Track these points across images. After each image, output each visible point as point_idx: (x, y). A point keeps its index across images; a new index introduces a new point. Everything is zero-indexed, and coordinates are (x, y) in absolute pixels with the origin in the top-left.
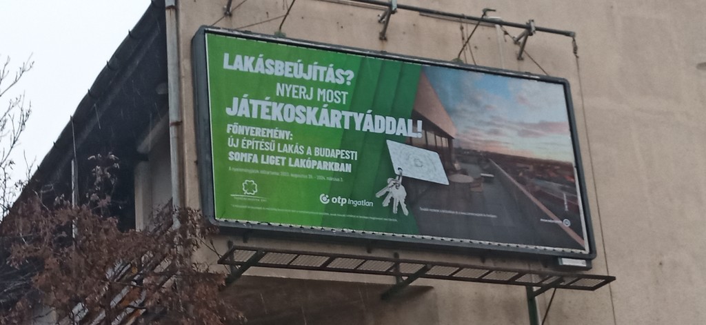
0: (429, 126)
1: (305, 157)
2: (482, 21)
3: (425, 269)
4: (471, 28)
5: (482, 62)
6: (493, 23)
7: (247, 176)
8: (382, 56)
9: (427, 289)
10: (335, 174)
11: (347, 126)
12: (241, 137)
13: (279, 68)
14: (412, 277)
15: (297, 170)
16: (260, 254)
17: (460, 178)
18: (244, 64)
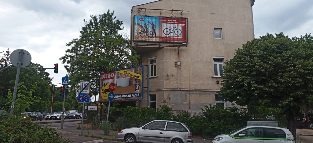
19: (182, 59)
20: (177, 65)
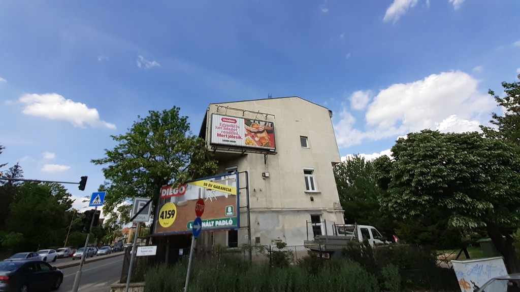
4: (257, 114)
19: (271, 170)
20: (265, 176)
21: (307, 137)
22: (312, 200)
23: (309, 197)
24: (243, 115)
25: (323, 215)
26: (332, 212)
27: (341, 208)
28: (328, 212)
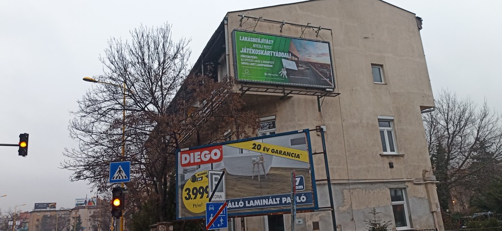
0: (293, 55)
1: (261, 63)
2: (306, 27)
3: (291, 92)
4: (304, 28)
5: (307, 38)
6: (310, 27)
7: (245, 68)
8: (281, 36)
9: (291, 97)
10: (269, 68)
11: (271, 55)
12: (244, 58)
13: (254, 40)
14: (288, 94)
15: (259, 67)
16: (249, 88)
17: (300, 68)
18: (245, 39)
19: (328, 121)
21: (382, 66)
22: (391, 166)
23: (387, 161)
24: (281, 31)
25: (408, 189)
26: (420, 184)
27: (434, 178)
28: (415, 184)
